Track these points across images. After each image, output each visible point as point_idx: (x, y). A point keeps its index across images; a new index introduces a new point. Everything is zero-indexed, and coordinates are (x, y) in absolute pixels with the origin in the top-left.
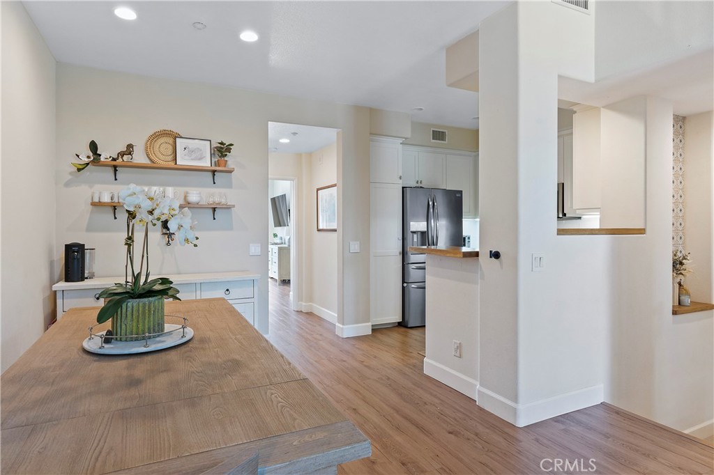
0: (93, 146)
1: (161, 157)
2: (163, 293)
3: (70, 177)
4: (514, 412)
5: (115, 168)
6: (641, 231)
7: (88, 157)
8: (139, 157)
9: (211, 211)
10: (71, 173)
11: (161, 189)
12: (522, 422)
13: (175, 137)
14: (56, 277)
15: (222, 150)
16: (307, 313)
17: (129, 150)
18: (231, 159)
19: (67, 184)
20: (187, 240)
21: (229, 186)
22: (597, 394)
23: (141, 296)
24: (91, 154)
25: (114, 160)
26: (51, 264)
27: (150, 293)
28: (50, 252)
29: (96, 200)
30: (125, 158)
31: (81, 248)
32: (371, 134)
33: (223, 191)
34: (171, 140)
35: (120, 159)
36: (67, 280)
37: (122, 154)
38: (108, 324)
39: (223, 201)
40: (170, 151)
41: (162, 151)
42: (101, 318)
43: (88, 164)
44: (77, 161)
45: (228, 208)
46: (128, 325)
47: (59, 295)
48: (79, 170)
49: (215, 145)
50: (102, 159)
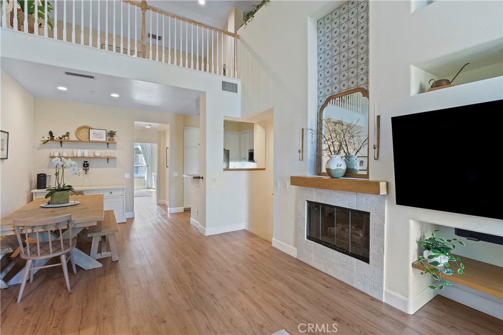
0: (51, 133)
1: (83, 137)
2: (69, 189)
3: (40, 146)
4: (204, 230)
5: (61, 142)
6: (264, 169)
7: (48, 138)
8: (72, 137)
9: (107, 160)
10: (40, 144)
11: (83, 151)
12: (207, 234)
13: (90, 129)
14: (33, 188)
15: (111, 134)
16: (162, 205)
17: (68, 134)
18: (115, 138)
19: (39, 149)
20: (76, 174)
21: (116, 149)
22: (242, 225)
23: (60, 191)
24: (50, 137)
25: (61, 138)
26: (31, 182)
27: (63, 190)
28: (30, 177)
29: (52, 155)
30: (66, 138)
31: (44, 176)
32: (184, 126)
33: (112, 151)
34: (88, 130)
35: (63, 138)
36: (38, 189)
37: (64, 136)
38: (49, 199)
39: (112, 155)
40: (87, 134)
41: (83, 135)
42: (46, 197)
43: (48, 140)
44: (43, 139)
45: (115, 158)
46: (56, 199)
47: (34, 195)
48: (44, 143)
49: (108, 131)
50: (55, 138)
